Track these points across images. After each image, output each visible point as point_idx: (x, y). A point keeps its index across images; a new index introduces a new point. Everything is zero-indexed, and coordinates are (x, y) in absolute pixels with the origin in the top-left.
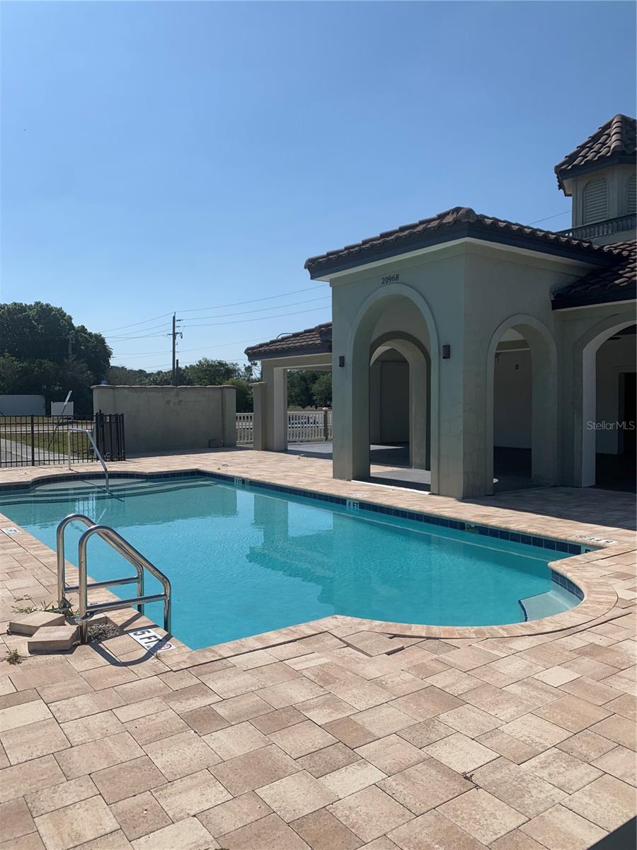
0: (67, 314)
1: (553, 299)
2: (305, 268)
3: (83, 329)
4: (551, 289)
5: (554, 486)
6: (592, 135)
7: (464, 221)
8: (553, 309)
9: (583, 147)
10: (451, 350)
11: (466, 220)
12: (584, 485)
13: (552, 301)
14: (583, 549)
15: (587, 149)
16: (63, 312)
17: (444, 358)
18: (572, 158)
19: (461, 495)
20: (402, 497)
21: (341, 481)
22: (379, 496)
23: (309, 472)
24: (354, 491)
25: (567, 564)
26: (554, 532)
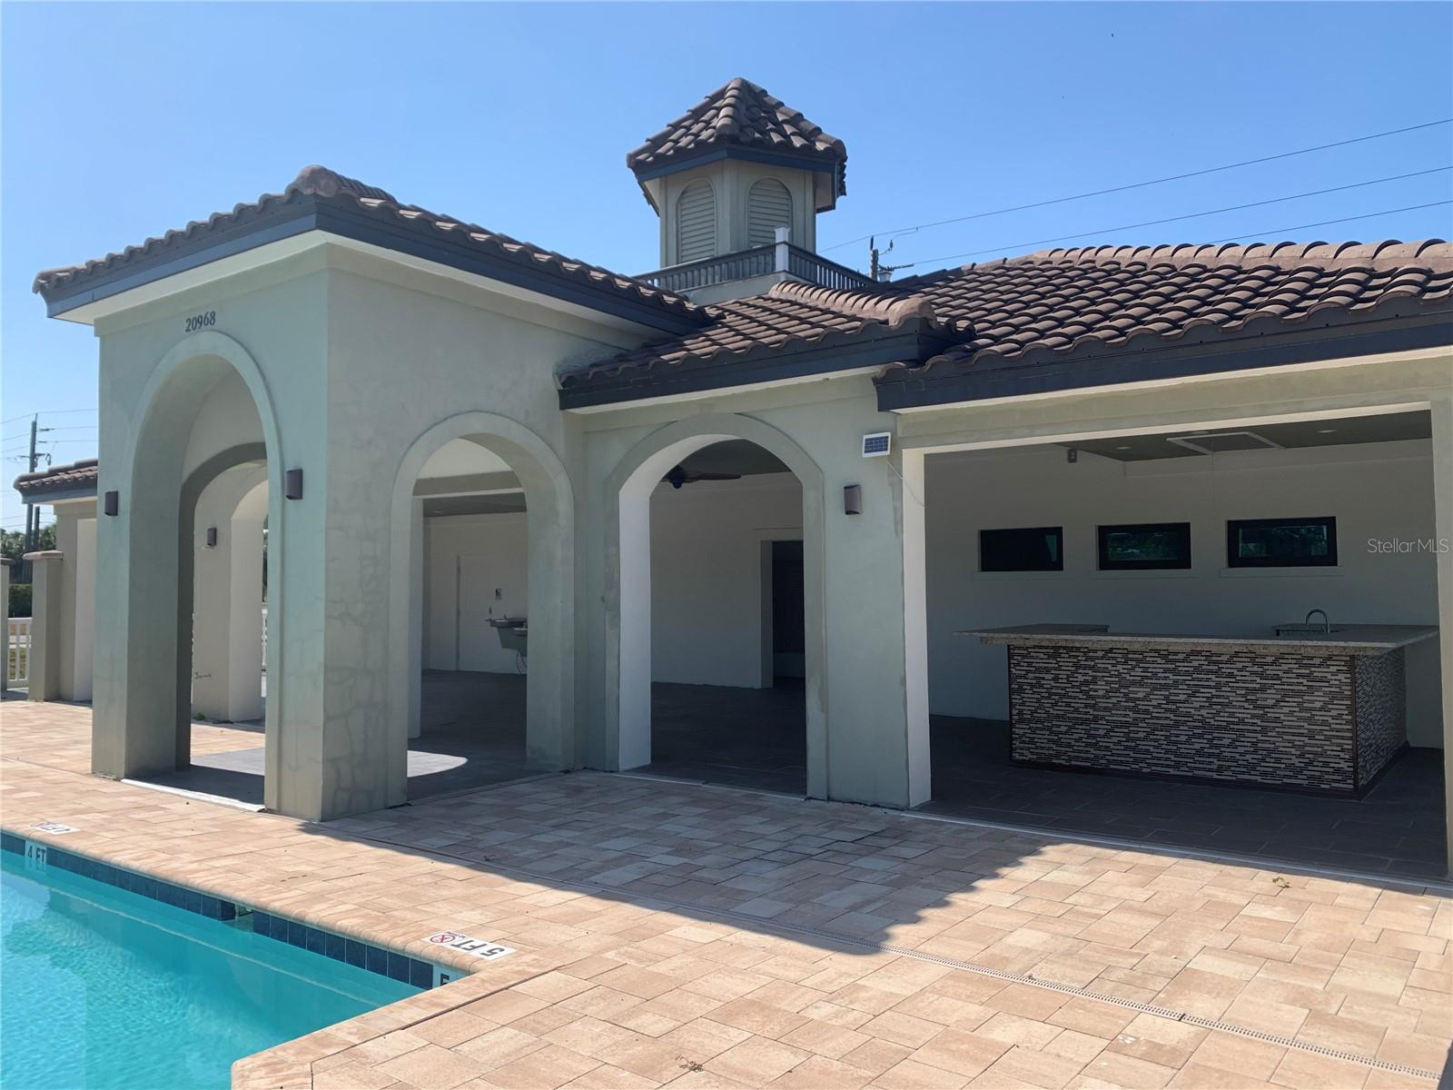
1: (561, 387)
4: (559, 366)
5: (567, 772)
6: (692, 107)
8: (563, 407)
9: (676, 127)
10: (304, 482)
12: (624, 764)
13: (559, 391)
14: (436, 978)
15: (683, 130)
17: (288, 497)
18: (657, 142)
19: (314, 810)
20: (174, 825)
21: (95, 782)
22: (115, 826)
23: (62, 757)
24: (72, 815)
25: (273, 1067)
26: (395, 925)
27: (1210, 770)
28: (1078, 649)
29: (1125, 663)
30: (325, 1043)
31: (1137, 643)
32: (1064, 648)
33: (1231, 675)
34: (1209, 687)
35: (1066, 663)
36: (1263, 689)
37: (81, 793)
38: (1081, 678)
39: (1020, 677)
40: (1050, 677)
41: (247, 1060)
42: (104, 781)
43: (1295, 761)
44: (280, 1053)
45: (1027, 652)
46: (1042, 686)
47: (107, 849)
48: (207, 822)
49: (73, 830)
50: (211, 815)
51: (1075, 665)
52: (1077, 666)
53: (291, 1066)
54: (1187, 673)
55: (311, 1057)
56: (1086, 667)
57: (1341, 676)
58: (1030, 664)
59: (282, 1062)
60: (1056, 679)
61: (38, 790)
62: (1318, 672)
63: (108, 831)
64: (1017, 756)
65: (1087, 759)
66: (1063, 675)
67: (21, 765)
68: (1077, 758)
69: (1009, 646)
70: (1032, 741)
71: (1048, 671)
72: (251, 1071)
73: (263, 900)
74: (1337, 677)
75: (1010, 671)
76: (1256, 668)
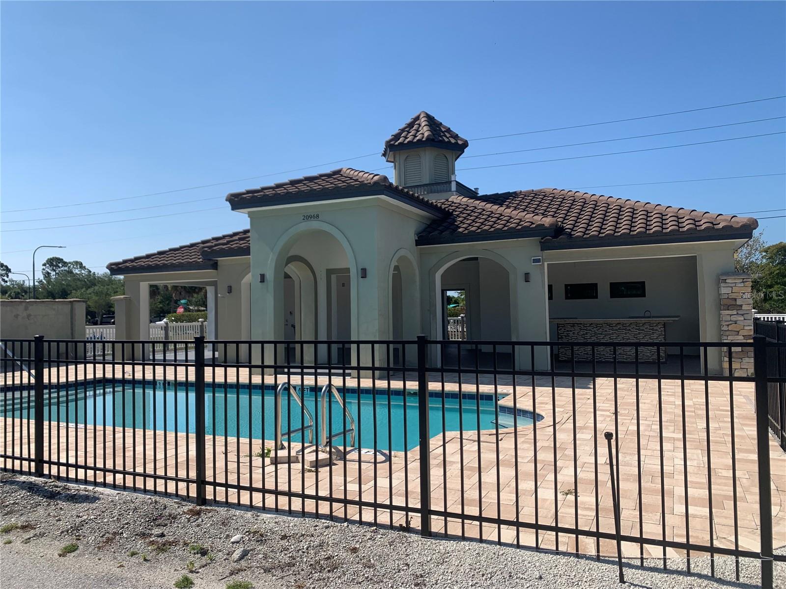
1: (417, 239)
2: (226, 200)
4: (415, 231)
6: (407, 122)
7: (381, 184)
8: (416, 245)
10: (367, 272)
11: (384, 184)
15: (406, 132)
17: (362, 277)
18: (397, 137)
27: (624, 359)
28: (581, 324)
29: (596, 328)
31: (601, 321)
32: (577, 324)
33: (630, 330)
34: (623, 334)
35: (577, 328)
36: (639, 333)
38: (582, 333)
39: (562, 333)
40: (572, 333)
43: (648, 354)
45: (564, 326)
46: (569, 336)
51: (580, 329)
52: (581, 329)
54: (617, 330)
56: (584, 329)
57: (661, 329)
58: (565, 329)
60: (574, 333)
62: (655, 328)
64: (560, 359)
65: (585, 358)
66: (576, 332)
68: (581, 358)
69: (557, 324)
70: (565, 354)
71: (571, 331)
74: (660, 328)
75: (558, 332)
76: (637, 328)
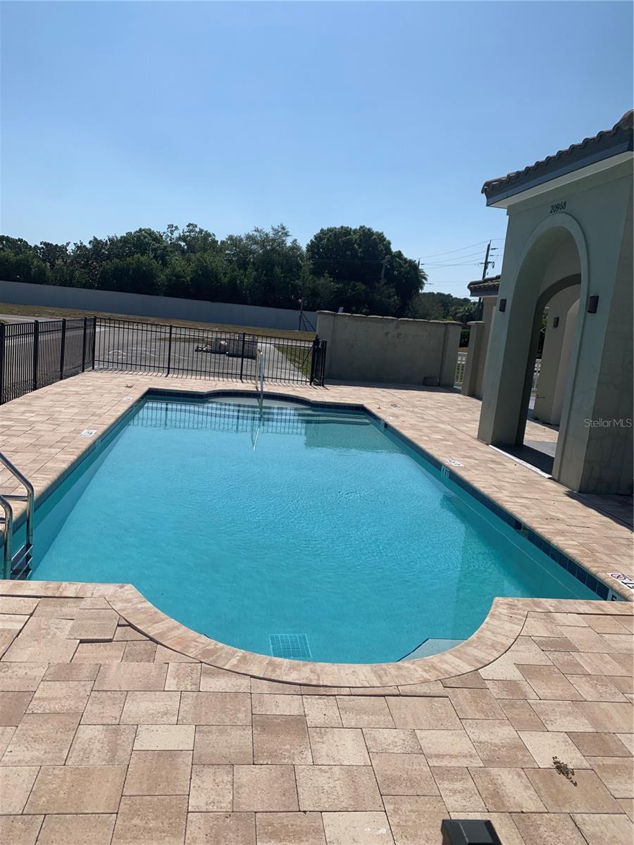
0: (387, 239)
3: (399, 254)
10: (599, 303)
14: (610, 596)
16: (383, 237)
17: (589, 312)
19: (577, 485)
20: (505, 475)
21: (478, 443)
22: (480, 468)
23: (467, 427)
24: (463, 458)
25: (511, 606)
26: (595, 561)
30: (538, 605)
37: (470, 447)
41: (501, 598)
42: (481, 444)
44: (516, 601)
47: (474, 479)
48: (521, 478)
49: (461, 465)
50: (525, 474)
53: (518, 609)
55: (529, 609)
59: (515, 606)
61: (452, 442)
63: (476, 470)
67: (450, 428)
72: (501, 604)
73: (534, 526)
